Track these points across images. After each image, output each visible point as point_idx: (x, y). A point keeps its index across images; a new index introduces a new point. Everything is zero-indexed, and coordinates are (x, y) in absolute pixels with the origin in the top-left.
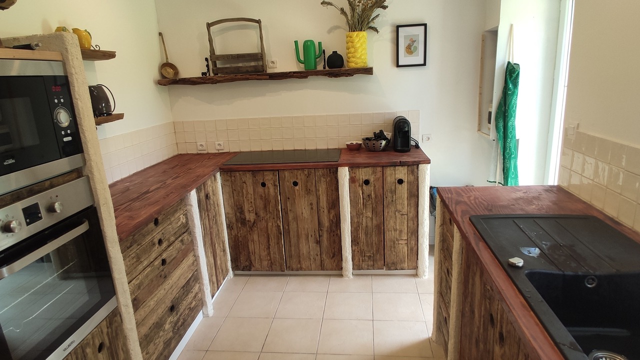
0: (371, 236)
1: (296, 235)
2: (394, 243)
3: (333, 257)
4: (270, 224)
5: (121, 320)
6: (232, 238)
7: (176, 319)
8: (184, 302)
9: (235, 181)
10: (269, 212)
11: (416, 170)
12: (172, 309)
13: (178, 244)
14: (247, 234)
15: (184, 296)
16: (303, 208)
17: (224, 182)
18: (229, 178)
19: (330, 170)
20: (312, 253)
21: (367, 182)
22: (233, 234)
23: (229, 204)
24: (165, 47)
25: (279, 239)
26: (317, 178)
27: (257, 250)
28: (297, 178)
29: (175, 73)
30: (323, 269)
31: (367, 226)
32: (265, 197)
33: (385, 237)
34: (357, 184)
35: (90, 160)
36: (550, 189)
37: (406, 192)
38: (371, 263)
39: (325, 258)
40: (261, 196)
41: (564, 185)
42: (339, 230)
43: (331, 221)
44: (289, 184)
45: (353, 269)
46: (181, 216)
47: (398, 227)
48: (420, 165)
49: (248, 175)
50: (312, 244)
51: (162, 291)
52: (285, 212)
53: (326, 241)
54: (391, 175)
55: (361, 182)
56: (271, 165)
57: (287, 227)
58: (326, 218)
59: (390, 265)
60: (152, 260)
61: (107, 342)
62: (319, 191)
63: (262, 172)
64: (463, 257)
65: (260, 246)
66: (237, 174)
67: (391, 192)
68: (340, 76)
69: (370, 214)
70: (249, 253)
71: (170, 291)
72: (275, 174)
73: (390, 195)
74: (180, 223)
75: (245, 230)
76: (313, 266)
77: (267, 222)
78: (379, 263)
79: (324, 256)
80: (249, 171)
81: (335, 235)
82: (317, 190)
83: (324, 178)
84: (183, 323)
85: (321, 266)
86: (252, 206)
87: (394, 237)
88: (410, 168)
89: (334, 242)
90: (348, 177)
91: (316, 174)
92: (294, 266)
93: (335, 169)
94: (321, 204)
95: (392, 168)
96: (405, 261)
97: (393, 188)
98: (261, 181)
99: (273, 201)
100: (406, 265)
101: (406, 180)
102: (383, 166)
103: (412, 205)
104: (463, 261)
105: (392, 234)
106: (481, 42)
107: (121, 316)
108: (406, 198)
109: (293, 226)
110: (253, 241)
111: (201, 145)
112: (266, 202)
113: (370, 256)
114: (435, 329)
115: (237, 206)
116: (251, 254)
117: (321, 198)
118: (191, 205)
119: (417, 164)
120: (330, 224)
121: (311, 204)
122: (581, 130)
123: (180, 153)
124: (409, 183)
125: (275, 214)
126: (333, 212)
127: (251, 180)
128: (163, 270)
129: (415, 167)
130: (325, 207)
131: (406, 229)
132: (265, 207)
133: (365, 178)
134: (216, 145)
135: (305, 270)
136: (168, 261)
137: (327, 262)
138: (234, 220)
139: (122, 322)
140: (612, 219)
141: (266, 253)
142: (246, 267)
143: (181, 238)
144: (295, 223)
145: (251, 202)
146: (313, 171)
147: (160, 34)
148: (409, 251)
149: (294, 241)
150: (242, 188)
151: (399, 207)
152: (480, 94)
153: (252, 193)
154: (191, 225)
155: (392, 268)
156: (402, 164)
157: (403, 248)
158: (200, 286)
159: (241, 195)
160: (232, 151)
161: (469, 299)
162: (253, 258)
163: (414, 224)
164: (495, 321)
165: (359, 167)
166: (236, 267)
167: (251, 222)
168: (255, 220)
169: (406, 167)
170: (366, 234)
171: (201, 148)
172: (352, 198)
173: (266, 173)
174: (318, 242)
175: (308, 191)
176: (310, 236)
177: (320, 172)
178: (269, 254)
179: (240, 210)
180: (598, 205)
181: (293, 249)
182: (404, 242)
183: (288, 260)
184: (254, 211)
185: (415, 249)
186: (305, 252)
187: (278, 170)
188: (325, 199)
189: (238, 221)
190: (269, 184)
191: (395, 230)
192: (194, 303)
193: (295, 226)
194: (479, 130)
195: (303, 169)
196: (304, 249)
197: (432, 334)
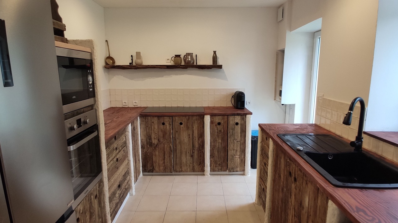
0: (221, 153)
1: (180, 152)
2: (233, 157)
3: (200, 164)
4: (166, 146)
5: (103, 185)
6: (143, 153)
7: (120, 192)
8: (124, 184)
9: (148, 122)
10: (166, 139)
11: (245, 118)
12: (119, 186)
13: (122, 152)
14: (153, 151)
15: (124, 181)
16: (184, 137)
17: (141, 121)
18: (144, 120)
19: (200, 117)
20: (188, 162)
21: (219, 124)
22: (144, 151)
23: (143, 134)
24: (109, 48)
25: (170, 154)
26: (193, 121)
27: (157, 161)
28: (182, 121)
29: (113, 62)
30: (194, 171)
31: (218, 148)
32: (164, 130)
33: (228, 154)
34: (214, 125)
35: (98, 101)
36: (311, 125)
37: (239, 129)
38: (220, 168)
39: (195, 165)
40: (162, 130)
41: (318, 124)
42: (203, 150)
43: (199, 144)
44: (177, 124)
45: (210, 171)
46: (124, 137)
47: (235, 148)
48: (247, 115)
49: (155, 118)
50: (189, 157)
51: (116, 175)
52: (174, 139)
53: (196, 155)
54: (232, 120)
55: (216, 124)
56: (168, 113)
57: (175, 148)
58: (197, 143)
59: (230, 169)
60: (113, 158)
61: (98, 195)
62: (194, 128)
63: (163, 117)
64: (274, 153)
65: (159, 158)
66: (149, 118)
67: (232, 129)
68: (204, 69)
69: (220, 141)
70: (153, 162)
71: (119, 176)
72: (170, 118)
73: (231, 131)
74: (123, 141)
75: (151, 149)
76: (188, 169)
77: (164, 144)
78: (225, 168)
79: (195, 164)
80: (156, 116)
81: (201, 152)
82: (193, 127)
83: (197, 121)
84: (123, 196)
85: (193, 170)
86: (156, 136)
87: (233, 154)
88: (242, 117)
89: (201, 156)
90: (209, 121)
91: (193, 119)
92: (178, 170)
93: (203, 116)
94: (194, 135)
95: (233, 116)
96: (238, 167)
97: (233, 127)
98: (163, 122)
99: (168, 133)
100: (239, 169)
101: (240, 123)
102: (228, 115)
103: (242, 136)
104: (274, 155)
105: (232, 152)
106: (276, 56)
107: (103, 183)
108: (239, 133)
109: (178, 147)
110: (155, 155)
111: (125, 102)
112: (165, 133)
113: (220, 164)
114: (257, 197)
115: (148, 135)
116: (154, 163)
117: (194, 132)
118: (128, 132)
119: (245, 115)
120: (199, 146)
121: (189, 135)
122: (324, 97)
123: (112, 107)
124: (241, 124)
125: (169, 140)
126: (201, 140)
127: (157, 121)
128: (117, 164)
129: (245, 116)
130: (197, 137)
131: (239, 149)
132: (164, 136)
133: (218, 121)
134: (134, 103)
135: (184, 172)
136: (119, 160)
137: (196, 167)
138: (145, 143)
139: (103, 186)
140: (339, 136)
141: (162, 162)
142: (151, 170)
143: (123, 149)
144: (180, 145)
145: (156, 133)
146: (191, 117)
147: (106, 41)
148: (241, 161)
149: (178, 155)
150: (151, 125)
151: (236, 137)
152: (276, 81)
153: (157, 128)
154: (127, 143)
155: (231, 171)
156: (238, 115)
157: (237, 159)
158: (129, 178)
159: (150, 129)
160: (142, 106)
161: (278, 171)
162: (155, 165)
163: (243, 146)
164: (292, 174)
165: (215, 116)
166: (144, 170)
167: (155, 144)
168: (157, 143)
169: (240, 116)
170: (218, 152)
171: (124, 104)
172: (211, 132)
173: (165, 118)
174: (192, 156)
175: (188, 128)
176: (187, 152)
177: (195, 118)
178: (164, 163)
179: (149, 138)
180: (333, 130)
181: (178, 160)
182: (238, 156)
183: (175, 166)
184: (157, 138)
185: (243, 160)
186: (184, 162)
187: (172, 116)
188: (197, 132)
189: (148, 144)
190: (167, 124)
191: (234, 150)
192: (127, 186)
193: (180, 147)
194: (275, 100)
195: (185, 116)
196: (184, 160)
197: (255, 201)
